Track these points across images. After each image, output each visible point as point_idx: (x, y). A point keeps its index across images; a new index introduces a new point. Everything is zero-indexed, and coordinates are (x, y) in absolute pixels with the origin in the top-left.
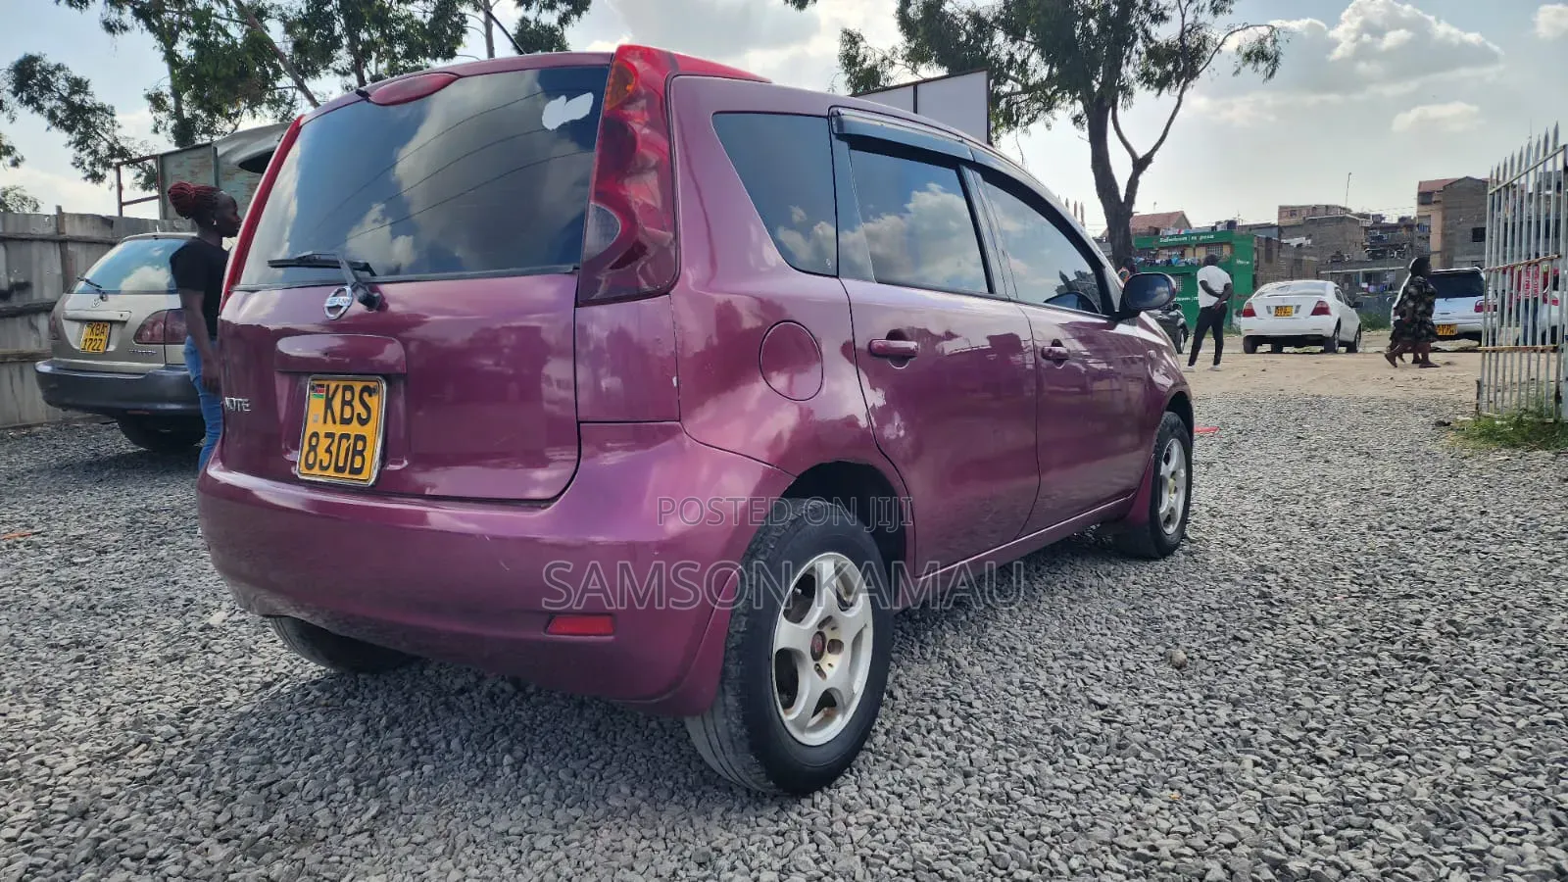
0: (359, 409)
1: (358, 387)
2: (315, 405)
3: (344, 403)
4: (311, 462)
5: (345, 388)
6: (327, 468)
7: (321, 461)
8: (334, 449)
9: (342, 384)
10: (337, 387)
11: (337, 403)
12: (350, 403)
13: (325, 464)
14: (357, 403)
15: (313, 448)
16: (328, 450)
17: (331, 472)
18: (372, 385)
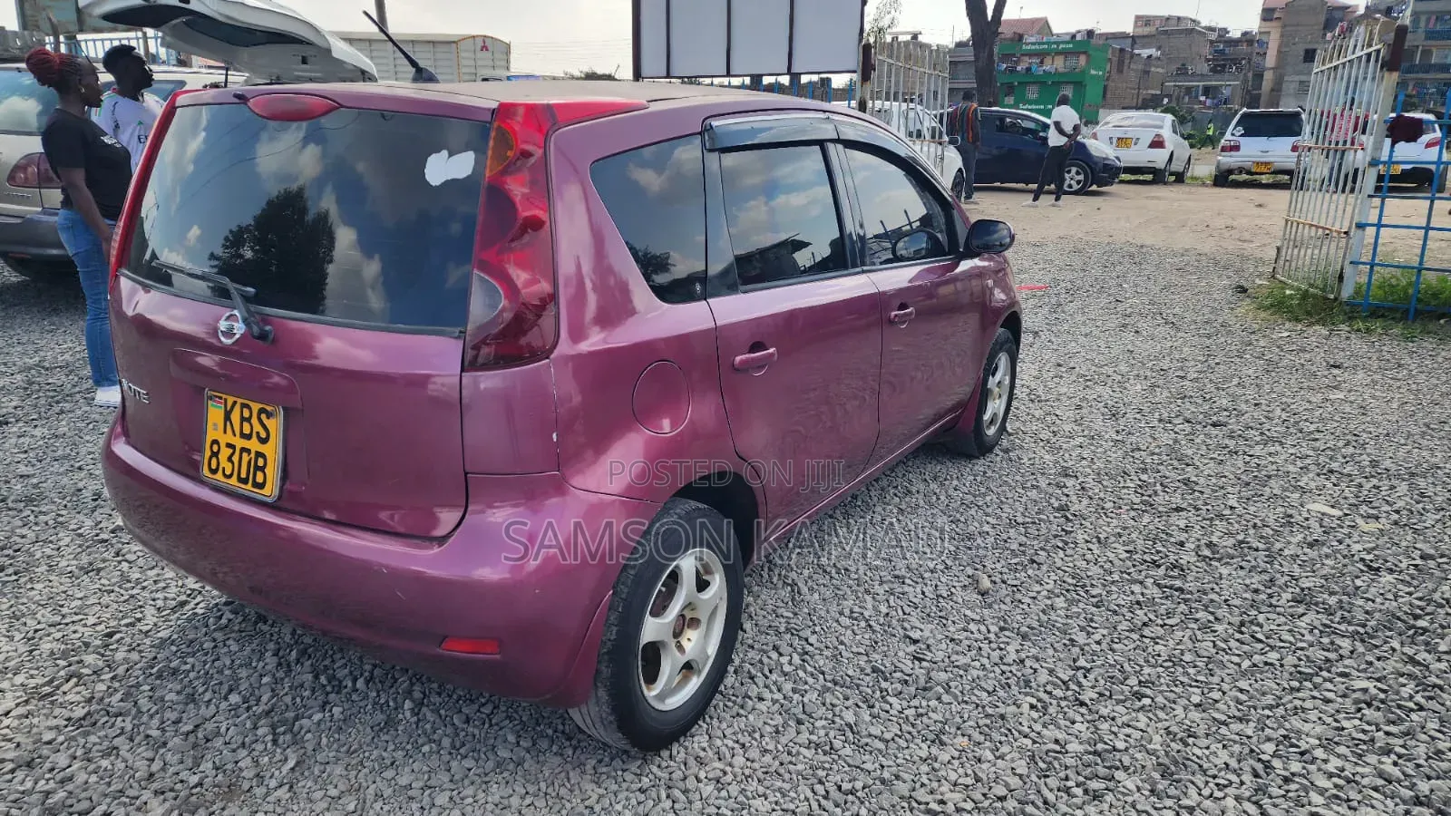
0: (257, 427)
1: (256, 407)
2: (215, 413)
3: (243, 419)
4: (214, 467)
5: (244, 406)
6: (230, 476)
7: (224, 469)
8: (236, 459)
9: (240, 401)
10: (235, 403)
11: (235, 417)
12: (249, 420)
13: (228, 473)
14: (254, 420)
15: (215, 454)
16: (230, 459)
17: (234, 481)
18: (269, 408)
